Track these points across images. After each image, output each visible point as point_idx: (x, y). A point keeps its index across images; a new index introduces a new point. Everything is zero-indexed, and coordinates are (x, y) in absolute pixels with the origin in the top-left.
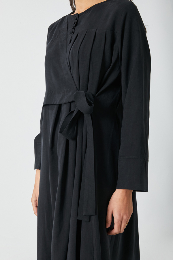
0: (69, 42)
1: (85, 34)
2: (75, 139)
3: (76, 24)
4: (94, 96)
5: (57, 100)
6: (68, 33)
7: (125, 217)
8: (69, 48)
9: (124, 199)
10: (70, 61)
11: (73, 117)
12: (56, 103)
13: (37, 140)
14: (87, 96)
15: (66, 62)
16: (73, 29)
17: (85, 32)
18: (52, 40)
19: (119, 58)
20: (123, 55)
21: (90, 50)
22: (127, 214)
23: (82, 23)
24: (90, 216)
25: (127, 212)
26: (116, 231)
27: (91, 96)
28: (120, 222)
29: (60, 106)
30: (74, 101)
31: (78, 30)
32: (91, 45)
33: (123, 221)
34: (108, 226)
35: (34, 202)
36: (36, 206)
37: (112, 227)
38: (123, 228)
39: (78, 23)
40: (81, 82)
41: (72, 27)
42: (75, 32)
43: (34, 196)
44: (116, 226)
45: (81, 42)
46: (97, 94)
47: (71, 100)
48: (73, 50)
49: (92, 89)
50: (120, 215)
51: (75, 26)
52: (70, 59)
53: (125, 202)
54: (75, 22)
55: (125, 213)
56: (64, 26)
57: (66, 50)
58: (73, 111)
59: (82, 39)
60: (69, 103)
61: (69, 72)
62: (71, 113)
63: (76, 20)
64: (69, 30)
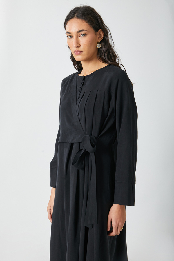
0: (78, 98)
1: (89, 94)
2: (84, 169)
3: (83, 84)
4: (96, 138)
5: (70, 140)
6: (77, 90)
7: (120, 224)
8: (78, 102)
9: (119, 211)
10: (79, 113)
11: (81, 154)
12: (69, 141)
13: (53, 165)
14: (91, 139)
15: (76, 113)
16: (81, 87)
17: (90, 92)
18: (65, 94)
19: (114, 111)
20: (116, 109)
21: (93, 106)
22: (122, 222)
23: (87, 83)
24: (93, 225)
25: (122, 220)
26: (114, 233)
27: (94, 139)
28: (117, 228)
29: (72, 145)
30: (82, 142)
31: (84, 89)
32: (94, 102)
33: (119, 227)
34: (109, 230)
35: (49, 210)
36: (50, 213)
37: (111, 231)
38: (119, 232)
39: (84, 83)
40: (87, 128)
41: (80, 86)
42: (82, 90)
43: (49, 206)
44: (114, 230)
45: (86, 100)
46: (99, 136)
47: (80, 141)
48: (80, 105)
49: (95, 133)
50: (117, 222)
51: (82, 86)
52: (79, 112)
53: (120, 213)
54: (82, 82)
55: (120, 221)
56: (74, 83)
57: (76, 103)
58: (82, 149)
59: (87, 98)
60: (79, 143)
61: (78, 120)
62: (80, 150)
63: (83, 80)
64: (78, 87)
